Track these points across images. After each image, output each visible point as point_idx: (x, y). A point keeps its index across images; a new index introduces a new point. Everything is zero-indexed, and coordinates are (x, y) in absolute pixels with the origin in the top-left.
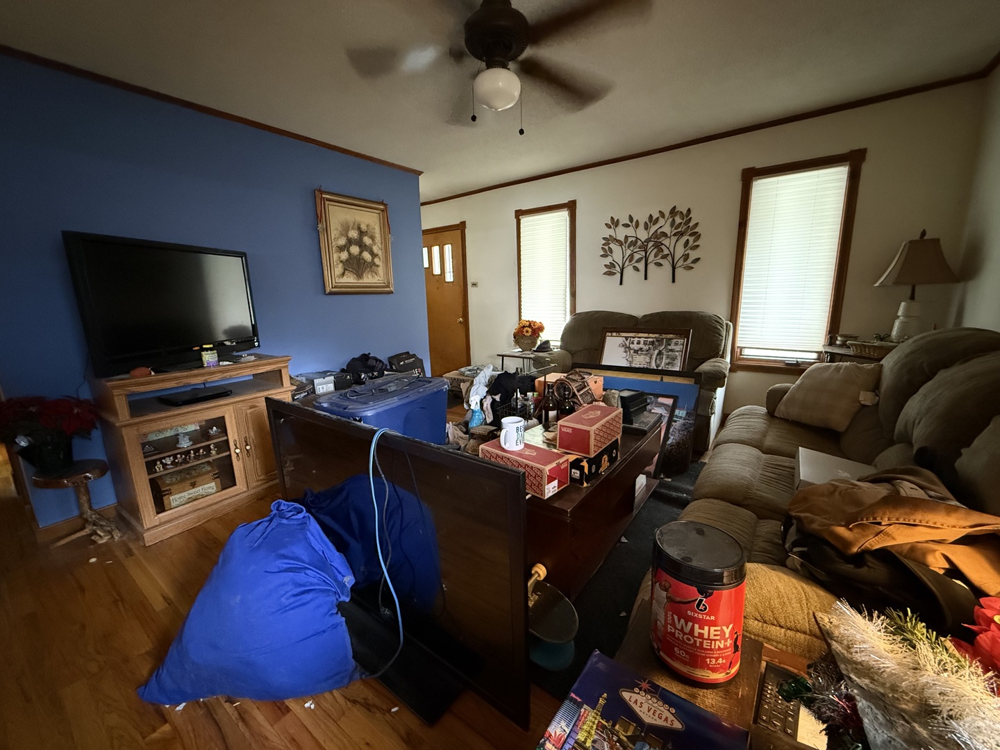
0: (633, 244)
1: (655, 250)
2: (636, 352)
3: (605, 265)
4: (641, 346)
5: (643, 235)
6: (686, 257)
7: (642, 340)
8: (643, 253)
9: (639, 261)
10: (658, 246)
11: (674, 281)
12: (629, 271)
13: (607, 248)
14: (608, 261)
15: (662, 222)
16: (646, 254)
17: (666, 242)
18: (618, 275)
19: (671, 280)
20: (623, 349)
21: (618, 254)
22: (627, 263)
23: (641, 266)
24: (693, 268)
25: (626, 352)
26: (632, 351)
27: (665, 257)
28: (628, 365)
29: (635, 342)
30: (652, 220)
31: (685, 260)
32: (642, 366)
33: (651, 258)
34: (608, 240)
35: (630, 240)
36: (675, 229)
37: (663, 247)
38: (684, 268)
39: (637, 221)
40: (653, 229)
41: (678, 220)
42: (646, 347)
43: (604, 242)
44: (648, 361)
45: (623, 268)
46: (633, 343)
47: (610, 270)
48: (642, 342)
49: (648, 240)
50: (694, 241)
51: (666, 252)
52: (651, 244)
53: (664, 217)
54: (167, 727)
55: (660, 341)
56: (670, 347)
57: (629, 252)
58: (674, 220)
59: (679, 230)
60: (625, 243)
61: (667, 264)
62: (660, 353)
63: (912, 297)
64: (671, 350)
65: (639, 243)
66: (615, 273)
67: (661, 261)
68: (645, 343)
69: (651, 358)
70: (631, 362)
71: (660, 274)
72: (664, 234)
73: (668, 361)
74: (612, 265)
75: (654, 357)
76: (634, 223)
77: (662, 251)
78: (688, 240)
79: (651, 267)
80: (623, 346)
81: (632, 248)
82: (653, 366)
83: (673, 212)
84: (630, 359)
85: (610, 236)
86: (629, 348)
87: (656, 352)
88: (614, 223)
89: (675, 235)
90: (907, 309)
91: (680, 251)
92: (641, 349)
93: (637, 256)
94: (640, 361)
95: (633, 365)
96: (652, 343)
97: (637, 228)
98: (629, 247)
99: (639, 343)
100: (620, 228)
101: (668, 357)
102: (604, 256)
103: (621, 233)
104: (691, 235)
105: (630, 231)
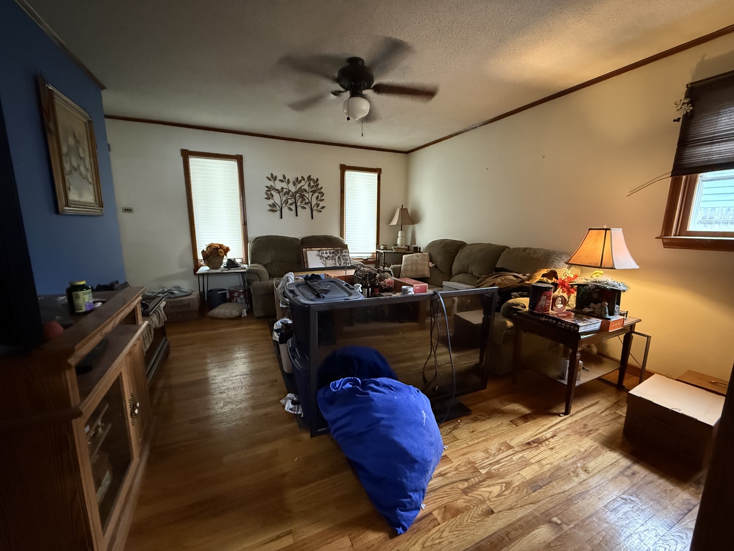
0: (288, 193)
1: (301, 199)
2: (326, 258)
3: (269, 205)
4: (328, 254)
5: (293, 189)
6: (318, 205)
7: (328, 251)
8: (294, 200)
9: (291, 204)
10: (302, 196)
11: (312, 218)
12: (285, 210)
13: (269, 193)
14: (271, 202)
15: (303, 183)
16: (296, 200)
17: (306, 195)
18: (278, 212)
19: (311, 217)
20: (319, 257)
21: (277, 198)
22: (284, 205)
23: (293, 207)
24: (321, 211)
25: (321, 259)
26: (324, 258)
27: (306, 204)
28: (325, 266)
29: (325, 253)
30: (297, 181)
31: (318, 207)
32: (332, 266)
33: (299, 204)
34: (270, 188)
35: (285, 190)
36: (311, 188)
37: (305, 197)
38: (317, 211)
39: (288, 180)
40: (299, 186)
41: (312, 184)
42: (331, 255)
43: (267, 189)
44: (334, 262)
45: (282, 208)
46: (323, 254)
47: (273, 208)
48: (328, 253)
49: (296, 192)
50: (321, 197)
51: (307, 201)
52: (298, 195)
53: (304, 180)
54: (435, 513)
55: (337, 251)
56: (343, 254)
57: (284, 198)
58: (310, 183)
59: (313, 189)
60: (282, 192)
61: (307, 207)
62: (339, 258)
63: (402, 230)
64: (344, 256)
65: (291, 193)
66: (277, 211)
67: (305, 206)
68: (330, 253)
69: (335, 261)
70: (325, 265)
71: (304, 213)
72: (305, 190)
73: (344, 261)
74: (274, 205)
75: (337, 260)
76: (286, 180)
77: (305, 200)
78: (318, 196)
79: (299, 209)
80: (318, 256)
81: (286, 196)
82: (338, 265)
83: (309, 178)
84: (325, 263)
85: (271, 185)
86: (322, 256)
87: (337, 257)
88: (273, 178)
89: (312, 191)
90: (402, 234)
91: (314, 202)
92: (329, 256)
93: (290, 202)
94: (330, 263)
95: (327, 266)
96: (334, 253)
97: (289, 183)
98: (284, 195)
99: (326, 253)
100: (277, 182)
101: (343, 260)
102: (268, 199)
103: (278, 185)
104: (319, 193)
105: (284, 185)
